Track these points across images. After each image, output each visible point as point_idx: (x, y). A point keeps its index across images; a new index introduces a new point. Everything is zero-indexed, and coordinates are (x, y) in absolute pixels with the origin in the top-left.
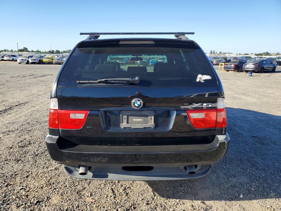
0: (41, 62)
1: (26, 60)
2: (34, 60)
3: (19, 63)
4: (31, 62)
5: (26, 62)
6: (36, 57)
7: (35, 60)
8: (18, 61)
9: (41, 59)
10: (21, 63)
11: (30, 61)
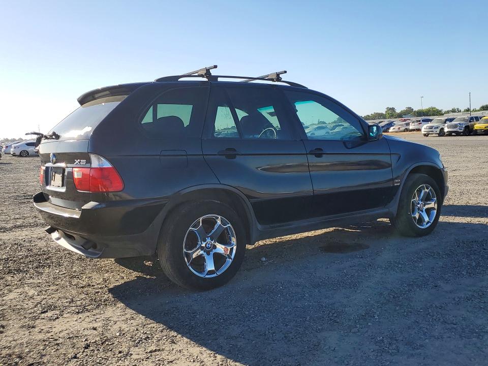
0: (469, 131)
1: (437, 128)
2: (455, 128)
3: (425, 135)
4: (448, 132)
5: (438, 132)
6: (460, 119)
7: (455, 126)
8: (423, 131)
9: (472, 123)
10: (428, 134)
11: (446, 130)
